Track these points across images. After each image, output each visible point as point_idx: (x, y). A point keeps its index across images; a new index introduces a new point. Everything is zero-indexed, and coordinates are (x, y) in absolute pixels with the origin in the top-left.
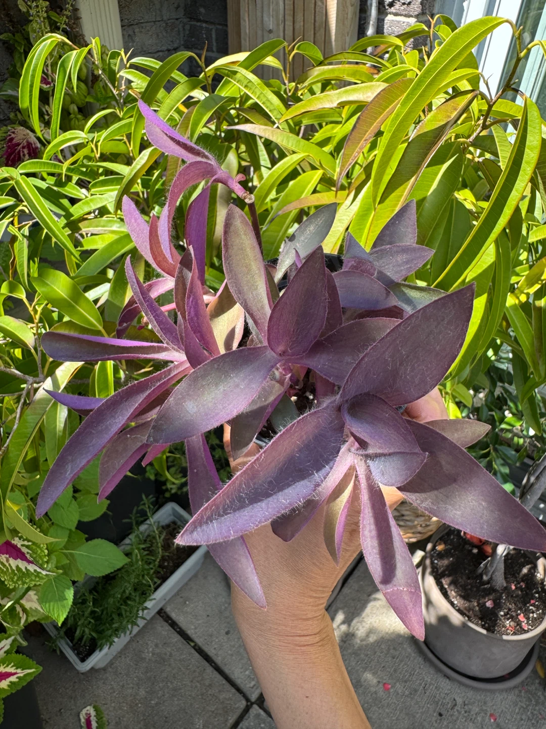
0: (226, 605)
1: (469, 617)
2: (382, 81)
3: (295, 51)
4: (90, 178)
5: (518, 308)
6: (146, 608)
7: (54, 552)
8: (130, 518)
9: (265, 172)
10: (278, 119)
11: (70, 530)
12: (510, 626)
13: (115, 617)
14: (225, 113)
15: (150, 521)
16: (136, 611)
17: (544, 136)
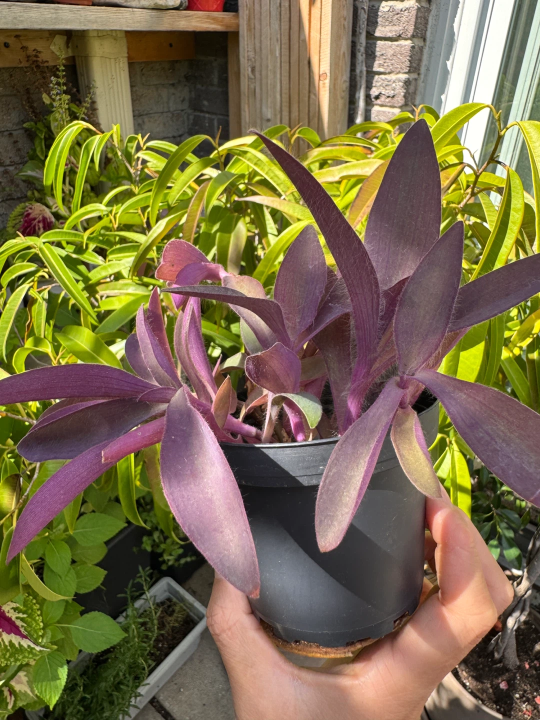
0: (224, 693)
1: (483, 701)
2: (379, 158)
3: (296, 135)
4: (107, 246)
5: (512, 361)
6: (140, 695)
7: (49, 626)
8: (126, 593)
9: (272, 240)
10: (285, 192)
11: (67, 602)
12: (527, 710)
13: (105, 704)
14: (235, 188)
15: (147, 597)
16: (128, 698)
17: (526, 201)
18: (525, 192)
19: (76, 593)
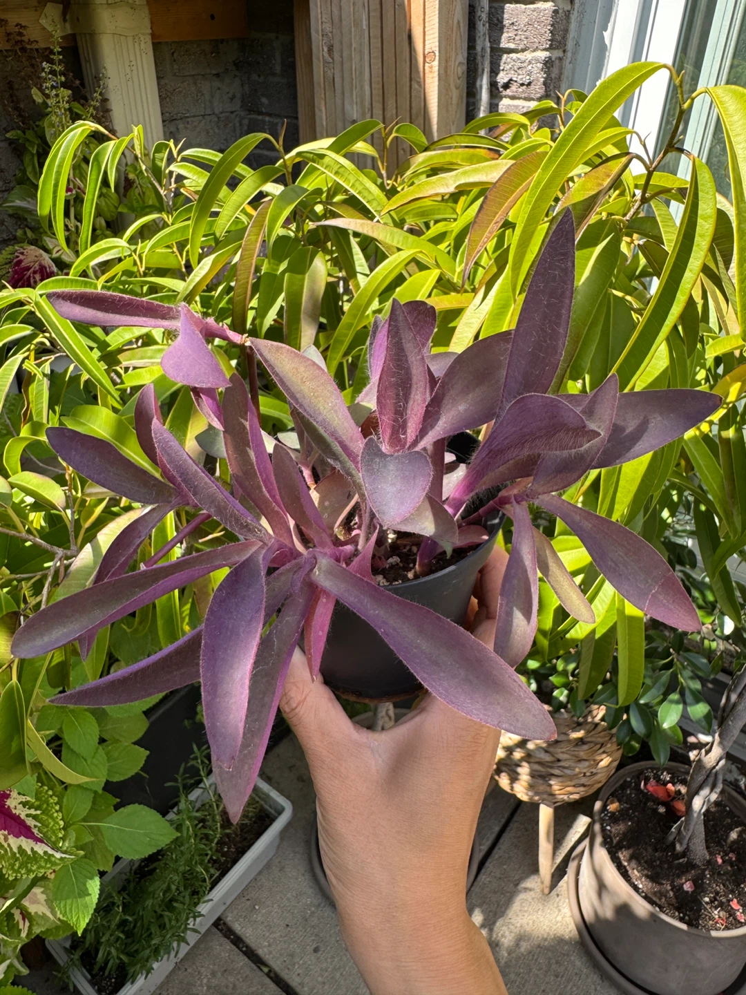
0: (313, 909)
1: (661, 907)
2: (510, 159)
3: (394, 135)
5: (699, 441)
6: (200, 915)
7: (71, 825)
8: (176, 780)
9: (362, 280)
10: (379, 212)
11: (95, 792)
12: (719, 917)
13: (154, 929)
14: (309, 209)
15: (205, 785)
16: (184, 918)
17: (718, 206)
18: (717, 194)
19: (107, 781)
